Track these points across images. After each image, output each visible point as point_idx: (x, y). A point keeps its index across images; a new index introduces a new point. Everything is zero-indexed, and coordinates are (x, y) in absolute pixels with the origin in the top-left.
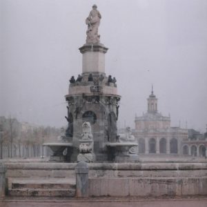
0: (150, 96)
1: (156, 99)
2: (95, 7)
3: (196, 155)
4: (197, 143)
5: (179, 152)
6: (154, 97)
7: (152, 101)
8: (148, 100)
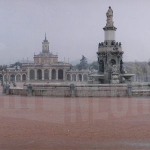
0: (44, 41)
1: (48, 43)
2: (110, 7)
3: (75, 80)
4: (76, 73)
5: (64, 79)
6: (47, 41)
7: (46, 44)
8: (43, 43)
